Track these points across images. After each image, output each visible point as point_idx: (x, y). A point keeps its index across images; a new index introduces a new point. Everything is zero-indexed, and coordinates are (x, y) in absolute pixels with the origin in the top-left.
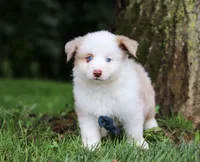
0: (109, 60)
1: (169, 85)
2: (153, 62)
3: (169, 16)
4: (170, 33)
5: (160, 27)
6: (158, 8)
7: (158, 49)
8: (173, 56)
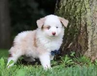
0: (57, 27)
1: (79, 42)
2: (71, 33)
3: (78, 11)
4: (79, 18)
5: (74, 16)
6: (73, 7)
7: (73, 26)
8: (80, 29)
